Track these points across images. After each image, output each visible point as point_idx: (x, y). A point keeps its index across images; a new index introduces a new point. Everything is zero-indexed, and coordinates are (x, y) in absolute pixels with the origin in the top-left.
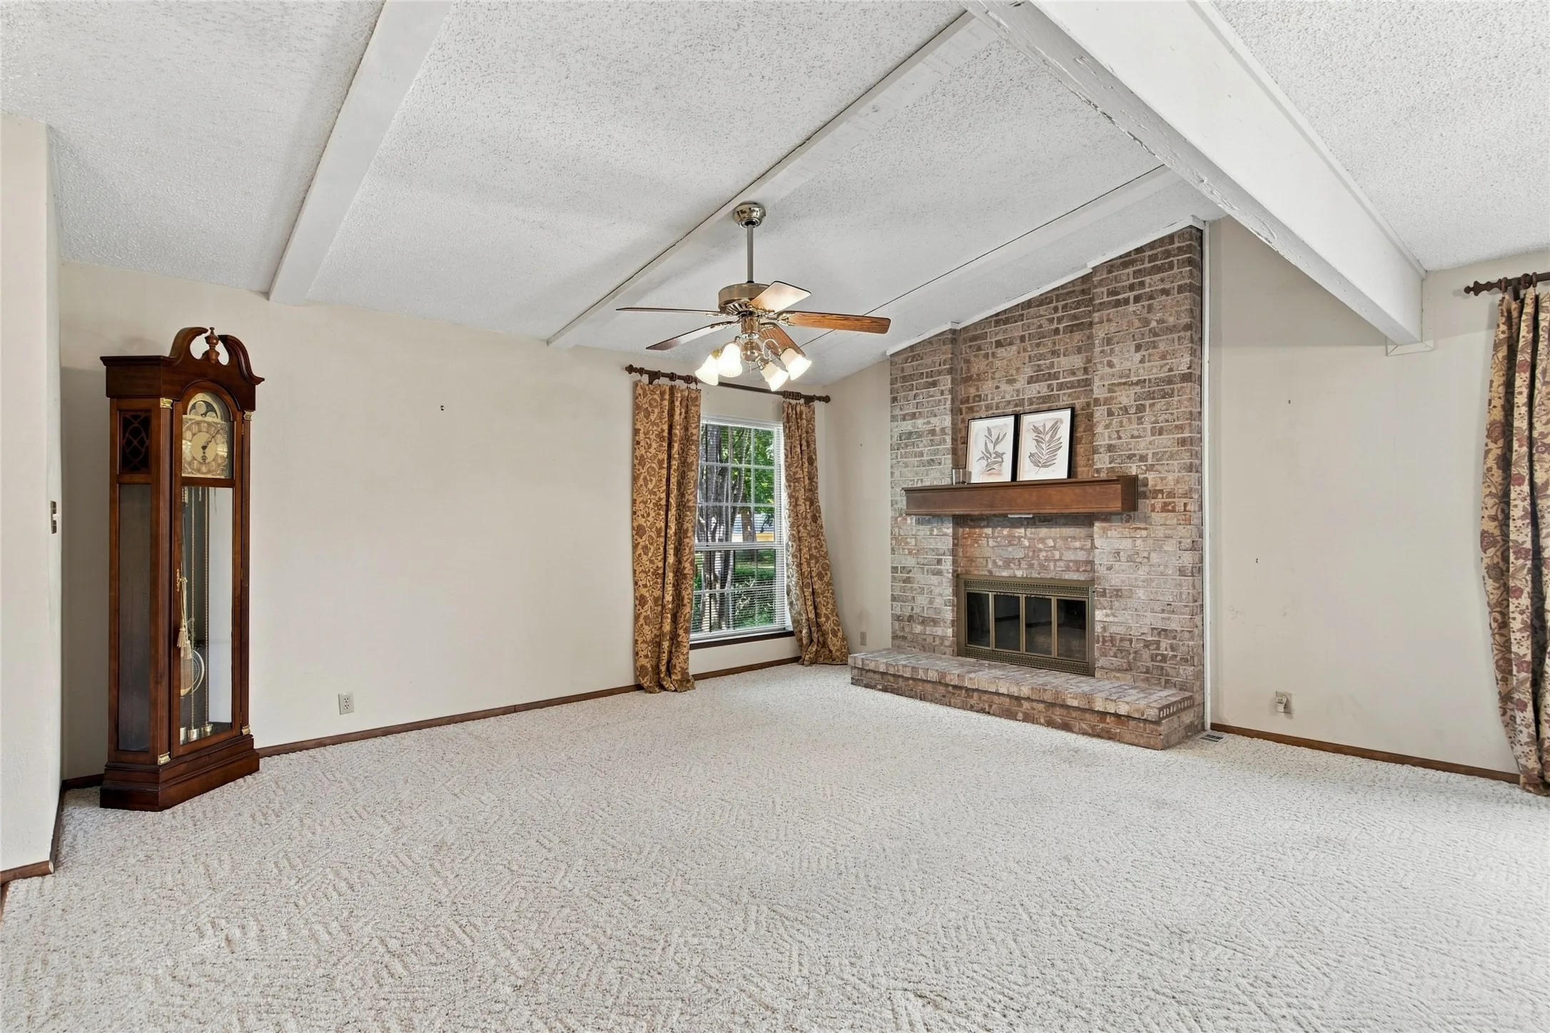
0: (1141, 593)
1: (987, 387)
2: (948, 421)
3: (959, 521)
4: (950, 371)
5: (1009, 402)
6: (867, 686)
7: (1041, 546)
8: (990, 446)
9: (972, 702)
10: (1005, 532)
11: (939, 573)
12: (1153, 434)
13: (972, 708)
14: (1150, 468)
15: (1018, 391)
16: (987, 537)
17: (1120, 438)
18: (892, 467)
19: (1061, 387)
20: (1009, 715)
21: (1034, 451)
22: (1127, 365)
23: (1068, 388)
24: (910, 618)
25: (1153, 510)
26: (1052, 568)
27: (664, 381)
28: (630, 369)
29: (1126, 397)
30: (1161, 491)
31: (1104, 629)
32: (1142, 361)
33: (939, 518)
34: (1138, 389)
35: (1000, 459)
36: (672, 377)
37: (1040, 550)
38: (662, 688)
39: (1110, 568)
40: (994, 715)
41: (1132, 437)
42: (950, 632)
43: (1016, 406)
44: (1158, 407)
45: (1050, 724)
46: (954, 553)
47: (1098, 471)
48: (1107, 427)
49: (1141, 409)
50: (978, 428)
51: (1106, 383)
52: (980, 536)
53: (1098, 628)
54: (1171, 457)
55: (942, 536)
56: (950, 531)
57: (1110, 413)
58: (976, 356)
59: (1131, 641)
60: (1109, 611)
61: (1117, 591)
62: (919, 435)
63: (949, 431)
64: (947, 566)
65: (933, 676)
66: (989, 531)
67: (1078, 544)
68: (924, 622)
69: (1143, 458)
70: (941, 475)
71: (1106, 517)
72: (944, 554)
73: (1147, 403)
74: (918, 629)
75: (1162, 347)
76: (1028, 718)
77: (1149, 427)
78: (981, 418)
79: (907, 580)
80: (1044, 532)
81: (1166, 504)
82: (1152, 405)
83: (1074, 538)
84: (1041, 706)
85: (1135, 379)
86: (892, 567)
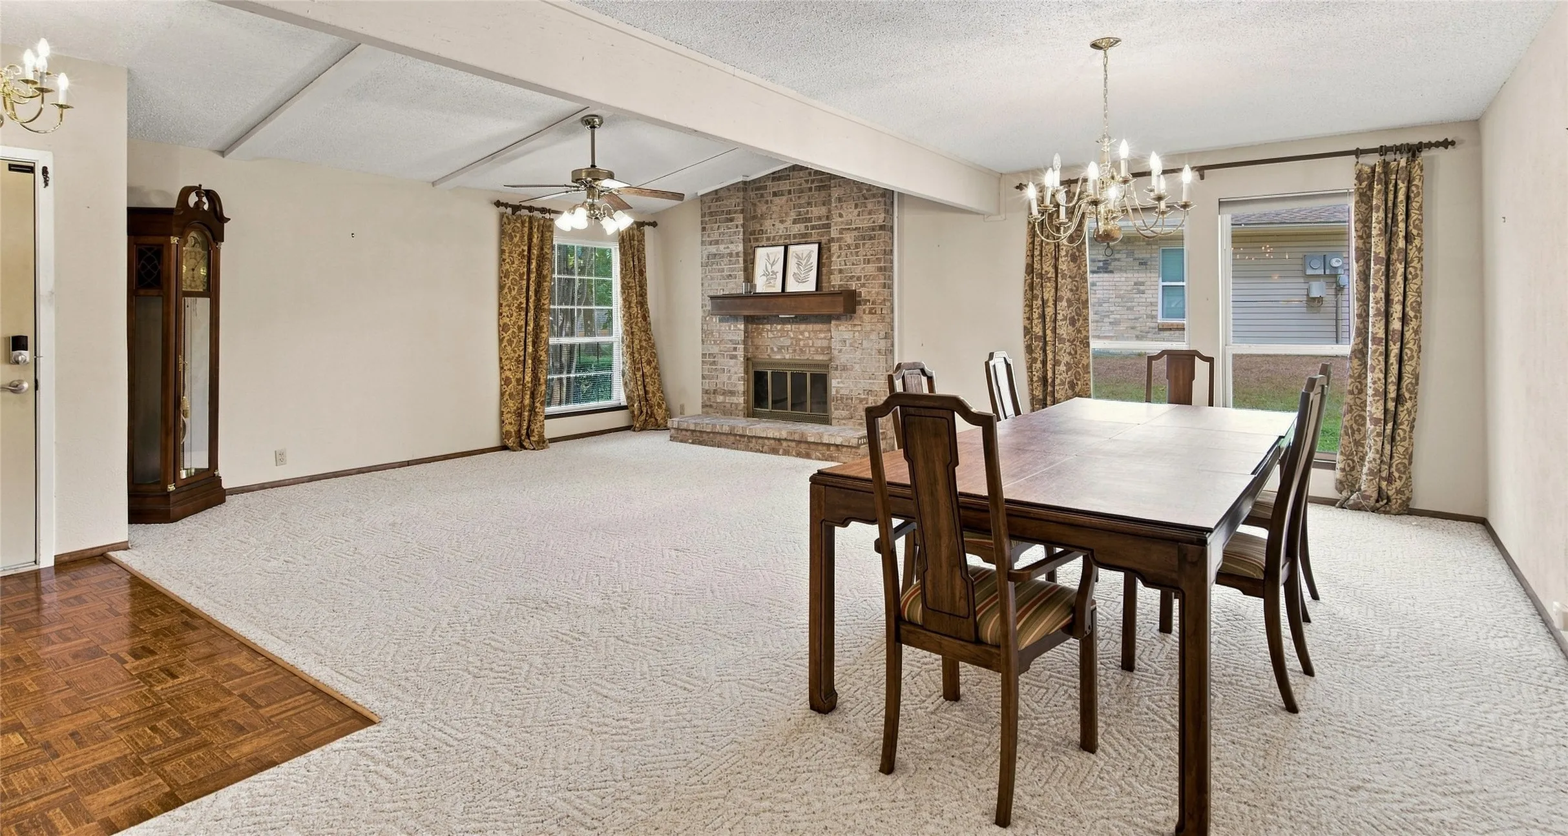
0: (857, 367)
1: (767, 224)
2: (741, 248)
3: (749, 320)
4: (742, 211)
5: (781, 236)
6: (681, 441)
7: (801, 337)
8: (769, 267)
9: (751, 445)
10: (779, 327)
11: (734, 357)
12: (864, 264)
13: (751, 450)
14: (863, 285)
15: (787, 228)
16: (768, 331)
17: (846, 265)
18: (702, 280)
19: (813, 228)
20: (774, 451)
21: (796, 271)
22: (850, 216)
23: (817, 229)
24: (715, 392)
25: (864, 313)
26: (807, 351)
27: (525, 212)
28: (498, 204)
29: (849, 238)
30: (869, 301)
31: (837, 392)
32: (859, 215)
33: (735, 318)
34: (856, 233)
35: (774, 276)
36: (531, 209)
37: (800, 340)
38: (523, 447)
39: (840, 351)
40: (766, 453)
41: (853, 264)
42: (741, 400)
43: (786, 239)
44: (867, 246)
45: (799, 455)
46: (745, 342)
47: (834, 286)
48: (839, 257)
49: (857, 246)
50: (761, 253)
51: (838, 228)
52: (763, 329)
53: (834, 392)
54: (873, 279)
55: (736, 331)
56: (742, 327)
57: (840, 248)
58: (759, 201)
59: (852, 400)
60: (840, 380)
61: (844, 366)
62: (722, 256)
63: (741, 255)
64: (740, 353)
65: (726, 429)
66: (768, 327)
67: (822, 335)
68: (724, 393)
69: (859, 279)
70: (737, 286)
71: (838, 318)
72: (738, 344)
73: (861, 242)
74: (720, 399)
75: (870, 206)
76: (786, 453)
77: (862, 258)
78: (763, 246)
79: (714, 363)
80: (803, 327)
81: (871, 309)
82: (864, 244)
83: (821, 331)
84: (793, 444)
85: (854, 227)
86: (703, 354)
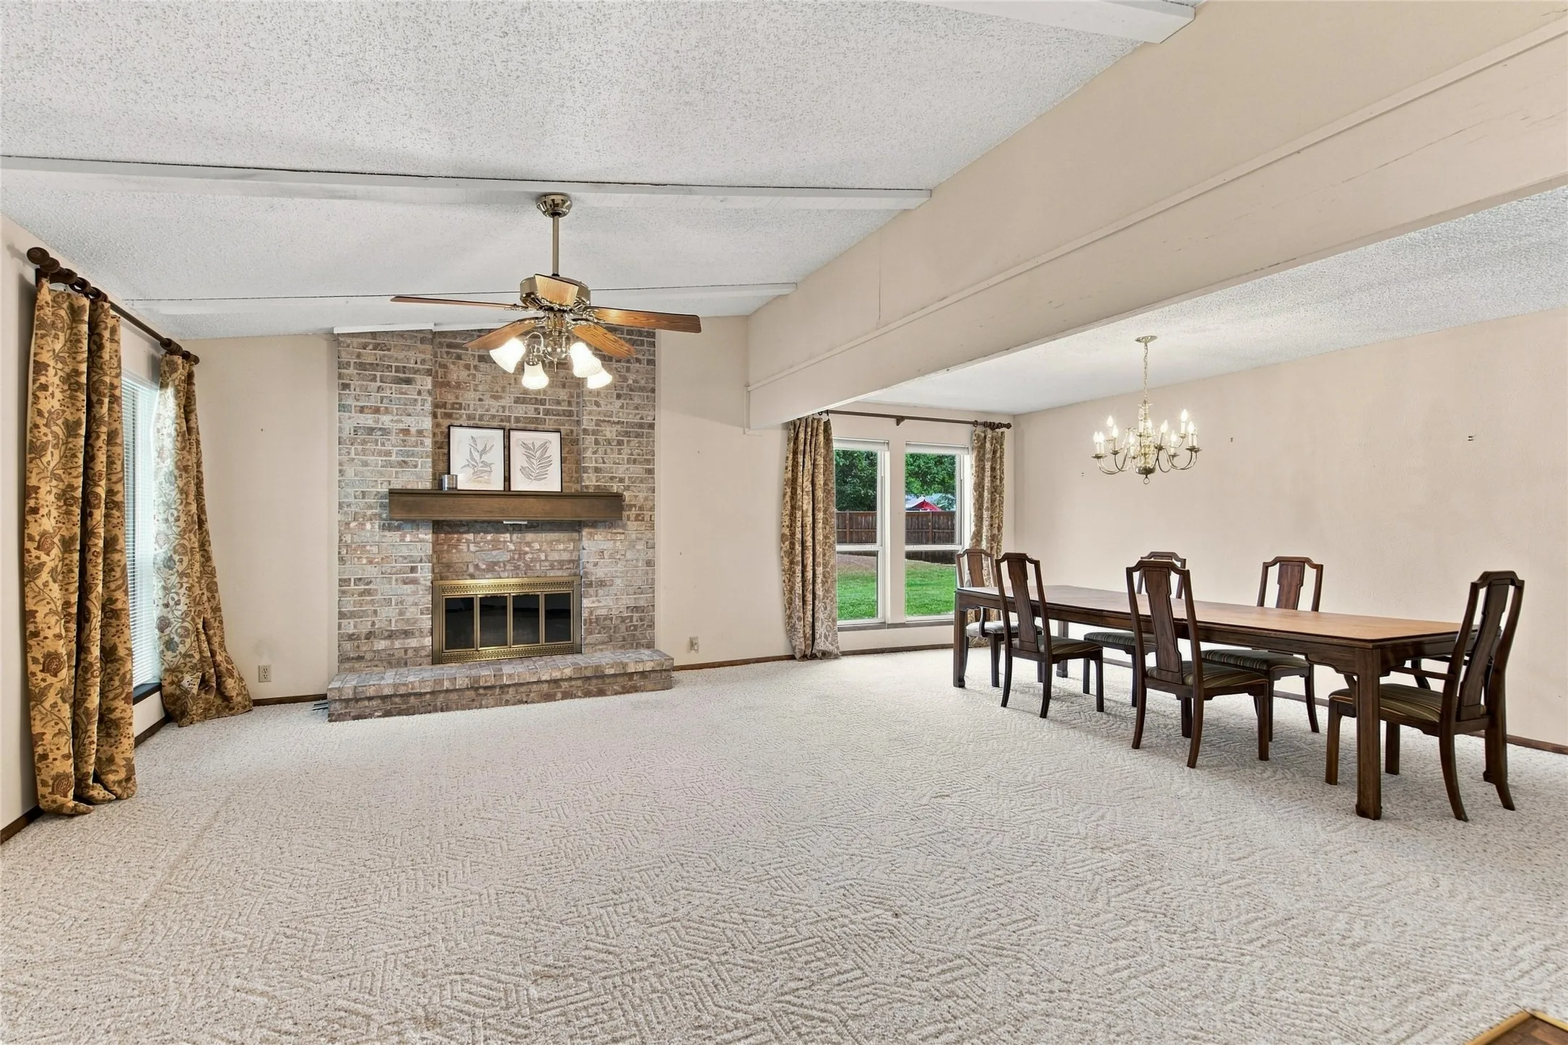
0: (618, 581)
1: (469, 397)
2: (427, 423)
3: (438, 526)
4: (429, 372)
5: (493, 417)
7: (527, 549)
8: (476, 455)
9: (507, 697)
10: (489, 537)
11: (414, 582)
12: (628, 463)
13: (507, 703)
14: (627, 489)
15: (503, 407)
16: (468, 542)
17: (604, 463)
18: (340, 464)
19: (547, 412)
20: (549, 697)
21: (526, 465)
22: (610, 408)
23: (554, 415)
24: (369, 636)
25: (628, 520)
26: (538, 568)
29: (610, 432)
30: (635, 505)
31: (591, 613)
32: (622, 407)
33: (415, 524)
34: (619, 427)
35: (488, 469)
37: (526, 553)
39: (596, 564)
40: (533, 702)
41: (615, 463)
42: (428, 641)
43: (502, 421)
44: (632, 444)
45: (588, 694)
46: (433, 560)
47: (587, 487)
48: (595, 453)
49: (620, 443)
50: (460, 437)
51: (594, 418)
52: (459, 540)
53: (585, 614)
54: (641, 482)
55: (421, 541)
56: (429, 537)
57: (597, 442)
58: (454, 363)
59: (611, 619)
60: (594, 599)
61: (601, 581)
62: (385, 432)
63: (429, 434)
64: (425, 574)
66: (470, 536)
67: (561, 547)
68: (391, 636)
69: (622, 480)
70: (421, 479)
71: (594, 524)
72: (421, 561)
73: (625, 439)
74: (381, 645)
75: (637, 401)
76: (567, 695)
77: (626, 457)
78: (461, 426)
79: (368, 592)
80: (530, 536)
81: (638, 515)
82: (629, 442)
83: (558, 541)
84: (579, 683)
85: (616, 420)
86: (340, 580)
